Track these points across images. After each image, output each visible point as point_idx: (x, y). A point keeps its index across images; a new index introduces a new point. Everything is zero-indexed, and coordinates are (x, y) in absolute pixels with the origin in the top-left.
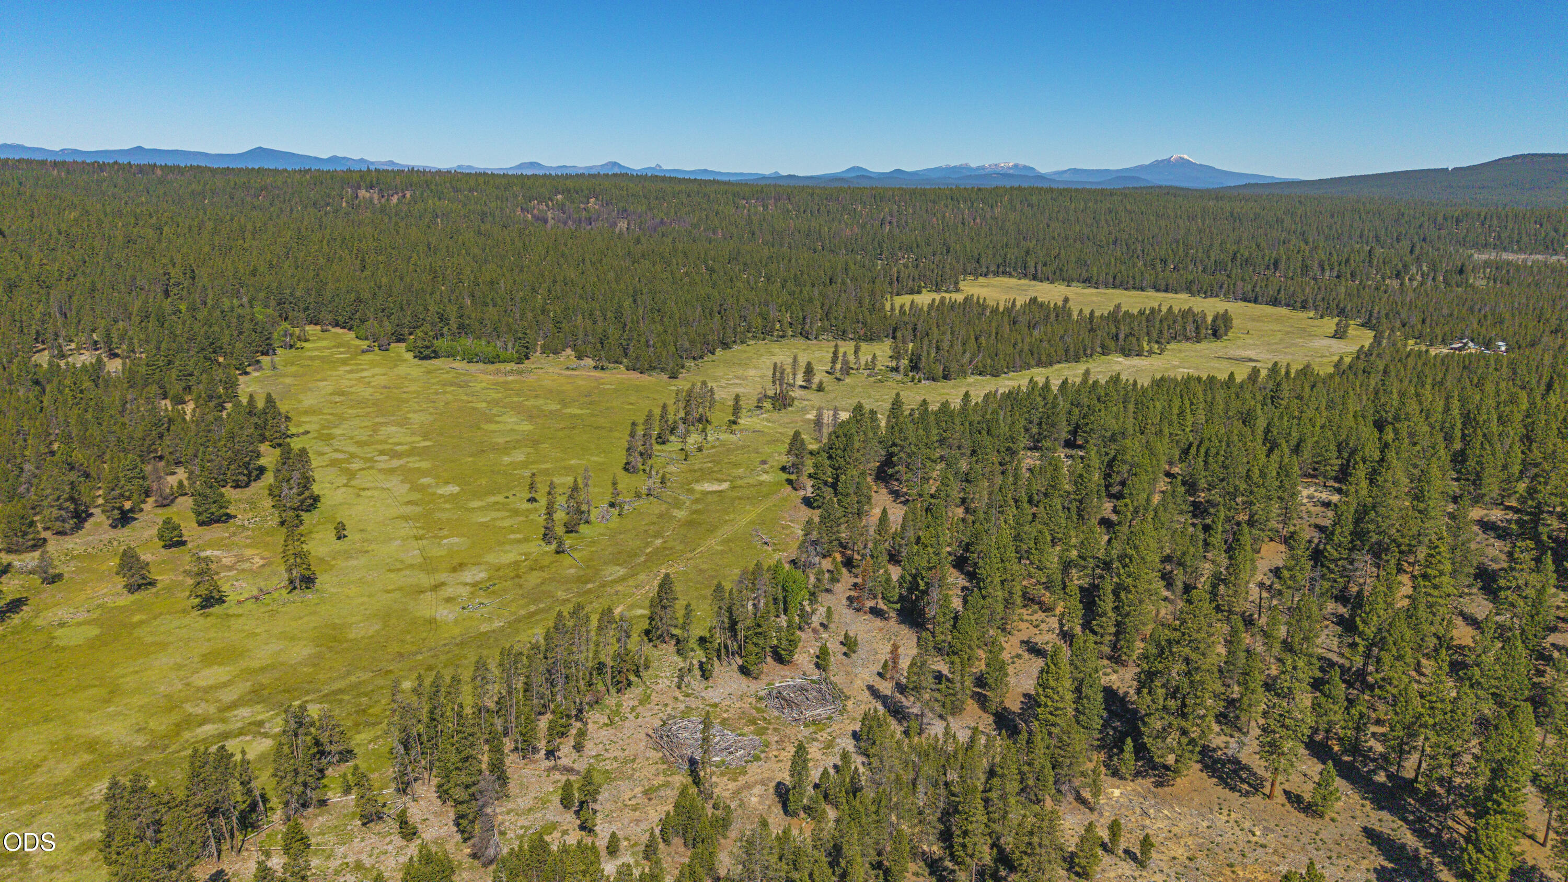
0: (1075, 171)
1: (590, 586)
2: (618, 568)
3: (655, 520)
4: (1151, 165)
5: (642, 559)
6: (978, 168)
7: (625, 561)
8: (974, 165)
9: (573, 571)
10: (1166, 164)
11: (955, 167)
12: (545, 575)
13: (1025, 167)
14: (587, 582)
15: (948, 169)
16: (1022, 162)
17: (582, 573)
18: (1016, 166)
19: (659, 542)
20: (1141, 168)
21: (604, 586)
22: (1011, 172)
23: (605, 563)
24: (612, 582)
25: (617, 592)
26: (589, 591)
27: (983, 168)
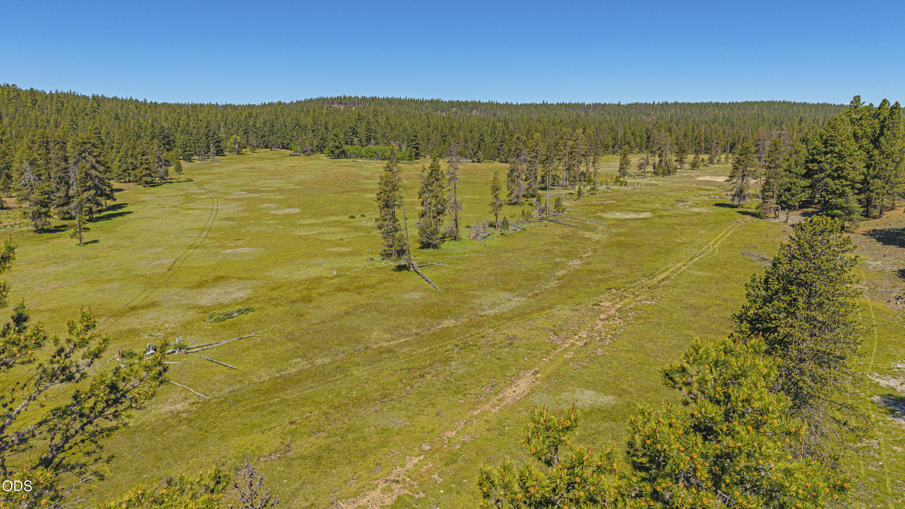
1: (448, 323)
2: (507, 295)
3: (558, 239)
5: (553, 284)
7: (520, 286)
9: (417, 295)
12: (360, 299)
14: (441, 316)
17: (434, 299)
19: (576, 263)
21: (479, 325)
23: (480, 287)
24: (496, 317)
25: (511, 341)
26: (445, 334)
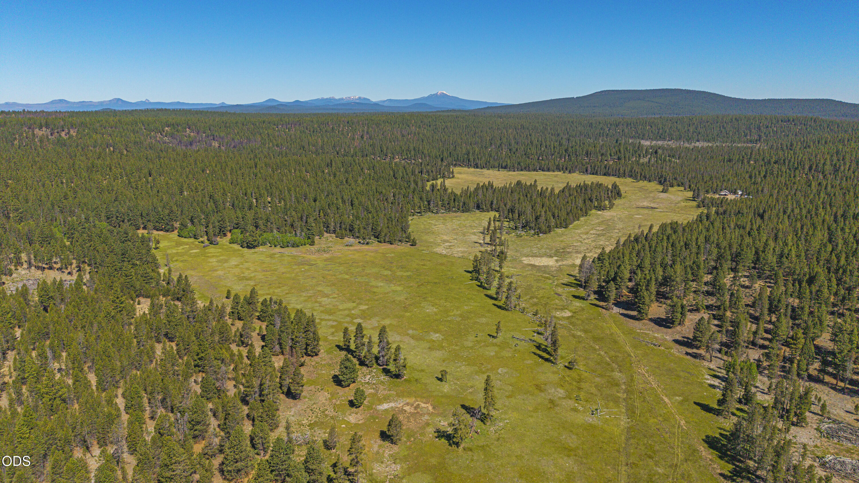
0: (390, 100)
4: (428, 96)
6: (340, 99)
8: (337, 97)
10: (435, 97)
11: (327, 99)
13: (365, 99)
15: (323, 99)
16: (363, 96)
18: (360, 98)
20: (423, 98)
22: (358, 101)
27: (342, 99)
